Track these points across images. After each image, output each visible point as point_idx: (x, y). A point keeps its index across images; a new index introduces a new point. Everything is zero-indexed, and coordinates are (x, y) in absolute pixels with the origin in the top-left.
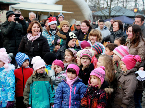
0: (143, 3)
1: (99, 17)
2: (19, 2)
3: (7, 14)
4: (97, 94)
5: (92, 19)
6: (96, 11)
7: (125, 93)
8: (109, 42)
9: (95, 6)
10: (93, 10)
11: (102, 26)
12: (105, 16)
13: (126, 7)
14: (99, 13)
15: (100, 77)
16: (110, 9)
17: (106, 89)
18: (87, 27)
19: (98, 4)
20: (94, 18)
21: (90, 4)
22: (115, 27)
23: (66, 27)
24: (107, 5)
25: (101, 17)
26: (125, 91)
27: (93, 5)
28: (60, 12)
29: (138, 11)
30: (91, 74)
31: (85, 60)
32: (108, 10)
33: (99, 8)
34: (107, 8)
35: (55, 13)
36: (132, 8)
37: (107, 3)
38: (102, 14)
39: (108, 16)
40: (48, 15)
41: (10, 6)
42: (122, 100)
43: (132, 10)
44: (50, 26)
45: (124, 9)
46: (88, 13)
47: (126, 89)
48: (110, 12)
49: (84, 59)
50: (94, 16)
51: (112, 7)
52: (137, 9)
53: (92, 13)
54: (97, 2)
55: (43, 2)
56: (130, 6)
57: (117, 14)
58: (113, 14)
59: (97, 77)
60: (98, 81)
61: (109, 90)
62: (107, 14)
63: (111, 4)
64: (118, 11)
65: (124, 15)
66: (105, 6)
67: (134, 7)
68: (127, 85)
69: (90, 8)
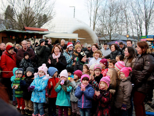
0: (133, 31)
1: (103, 41)
2: (49, 33)
3: (40, 41)
4: (105, 94)
5: (99, 42)
6: (101, 37)
7: (125, 94)
8: (110, 59)
9: (100, 34)
10: (99, 37)
11: (106, 47)
12: (107, 40)
13: (121, 34)
14: (103, 39)
15: (107, 83)
16: (110, 35)
17: (111, 90)
18: (96, 48)
19: (102, 32)
20: (100, 42)
21: (97, 32)
22: (113, 48)
23: (79, 49)
24: (109, 33)
25: (104, 41)
26: (125, 92)
27: (98, 33)
28: (77, 38)
29: (129, 37)
30: (101, 80)
31: (98, 72)
32: (109, 36)
33: (103, 35)
34: (108, 35)
35: (73, 39)
36: (125, 34)
37: (108, 32)
38: (105, 39)
39: (109, 40)
40: (68, 41)
41: (43, 36)
42: (123, 99)
43: (125, 36)
44: (68, 48)
45: (120, 35)
46: (95, 39)
47: (125, 91)
48: (110, 38)
49: (97, 70)
50: (100, 41)
51: (112, 34)
52: (128, 35)
53: (98, 39)
54: (102, 31)
55: (65, 32)
56: (124, 33)
57: (115, 39)
58: (112, 39)
59: (105, 82)
60: (106, 85)
61: (113, 91)
62: (109, 39)
63: (111, 32)
64: (116, 37)
65: (120, 39)
66: (107, 33)
67: (126, 34)
68: (126, 88)
69: (97, 35)
